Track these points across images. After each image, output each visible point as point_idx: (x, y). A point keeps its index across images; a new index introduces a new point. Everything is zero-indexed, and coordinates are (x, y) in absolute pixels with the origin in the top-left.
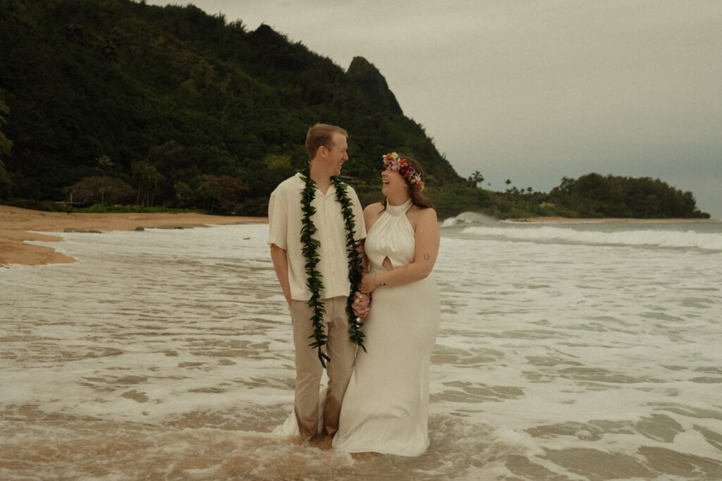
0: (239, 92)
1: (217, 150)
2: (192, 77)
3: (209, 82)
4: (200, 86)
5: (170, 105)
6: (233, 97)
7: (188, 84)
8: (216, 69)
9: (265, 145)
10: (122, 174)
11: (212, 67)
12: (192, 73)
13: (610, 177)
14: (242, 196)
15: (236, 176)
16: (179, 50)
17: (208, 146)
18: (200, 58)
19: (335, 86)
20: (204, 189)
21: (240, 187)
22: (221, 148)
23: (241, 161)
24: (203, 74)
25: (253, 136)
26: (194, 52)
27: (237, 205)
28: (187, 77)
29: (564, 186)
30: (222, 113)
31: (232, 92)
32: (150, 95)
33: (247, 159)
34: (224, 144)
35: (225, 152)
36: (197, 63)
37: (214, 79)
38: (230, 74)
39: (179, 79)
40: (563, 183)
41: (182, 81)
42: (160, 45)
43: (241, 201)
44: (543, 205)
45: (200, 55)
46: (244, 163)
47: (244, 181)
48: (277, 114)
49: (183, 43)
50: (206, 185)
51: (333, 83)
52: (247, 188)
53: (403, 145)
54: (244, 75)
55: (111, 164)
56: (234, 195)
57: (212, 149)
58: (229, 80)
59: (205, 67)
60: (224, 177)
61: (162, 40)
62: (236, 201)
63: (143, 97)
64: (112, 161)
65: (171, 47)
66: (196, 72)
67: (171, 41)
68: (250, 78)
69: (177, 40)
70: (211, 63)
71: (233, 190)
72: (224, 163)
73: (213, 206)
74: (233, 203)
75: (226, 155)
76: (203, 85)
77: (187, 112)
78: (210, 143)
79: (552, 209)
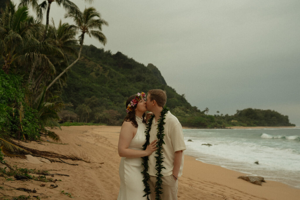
0: (112, 77)
1: (106, 99)
2: (94, 71)
3: (100, 73)
4: (97, 75)
5: (88, 82)
6: (110, 79)
7: (93, 74)
8: (103, 68)
9: (124, 97)
10: (71, 109)
11: (102, 67)
12: (94, 70)
13: (256, 110)
14: (118, 118)
15: (115, 110)
16: (89, 61)
17: (103, 98)
18: (97, 64)
19: (146, 75)
20: (104, 115)
21: (118, 114)
22: (108, 99)
23: (115, 103)
24: (98, 70)
25: (119, 94)
26: (95, 62)
27: (117, 121)
28: (92, 71)
29: (238, 113)
30: (106, 85)
31: (110, 77)
32: (81, 78)
33: (118, 103)
34: (109, 97)
35: (109, 100)
36: (96, 66)
37: (102, 72)
38: (108, 70)
39: (89, 72)
40: (238, 112)
41: (90, 73)
42: (82, 59)
43: (118, 120)
44: (232, 121)
45: (97, 63)
46: (116, 104)
47: (119, 112)
48: (127, 85)
49: (90, 59)
50: (105, 113)
51: (145, 73)
52: (120, 115)
53: (173, 97)
54: (113, 70)
55: (73, 106)
56: (115, 117)
57: (104, 99)
58: (108, 72)
59: (99, 68)
60: (111, 110)
61: (83, 58)
62: (116, 120)
63: (78, 79)
64: (73, 105)
65: (85, 60)
66: (96, 69)
67: (86, 58)
68: (116, 72)
69: (88, 58)
70: (102, 66)
71: (115, 116)
72: (110, 105)
73: (107, 122)
74: (115, 121)
75: (110, 101)
76: (99, 74)
77: (94, 85)
78: (103, 97)
79: (237, 123)
